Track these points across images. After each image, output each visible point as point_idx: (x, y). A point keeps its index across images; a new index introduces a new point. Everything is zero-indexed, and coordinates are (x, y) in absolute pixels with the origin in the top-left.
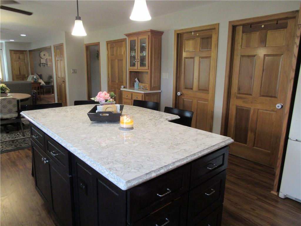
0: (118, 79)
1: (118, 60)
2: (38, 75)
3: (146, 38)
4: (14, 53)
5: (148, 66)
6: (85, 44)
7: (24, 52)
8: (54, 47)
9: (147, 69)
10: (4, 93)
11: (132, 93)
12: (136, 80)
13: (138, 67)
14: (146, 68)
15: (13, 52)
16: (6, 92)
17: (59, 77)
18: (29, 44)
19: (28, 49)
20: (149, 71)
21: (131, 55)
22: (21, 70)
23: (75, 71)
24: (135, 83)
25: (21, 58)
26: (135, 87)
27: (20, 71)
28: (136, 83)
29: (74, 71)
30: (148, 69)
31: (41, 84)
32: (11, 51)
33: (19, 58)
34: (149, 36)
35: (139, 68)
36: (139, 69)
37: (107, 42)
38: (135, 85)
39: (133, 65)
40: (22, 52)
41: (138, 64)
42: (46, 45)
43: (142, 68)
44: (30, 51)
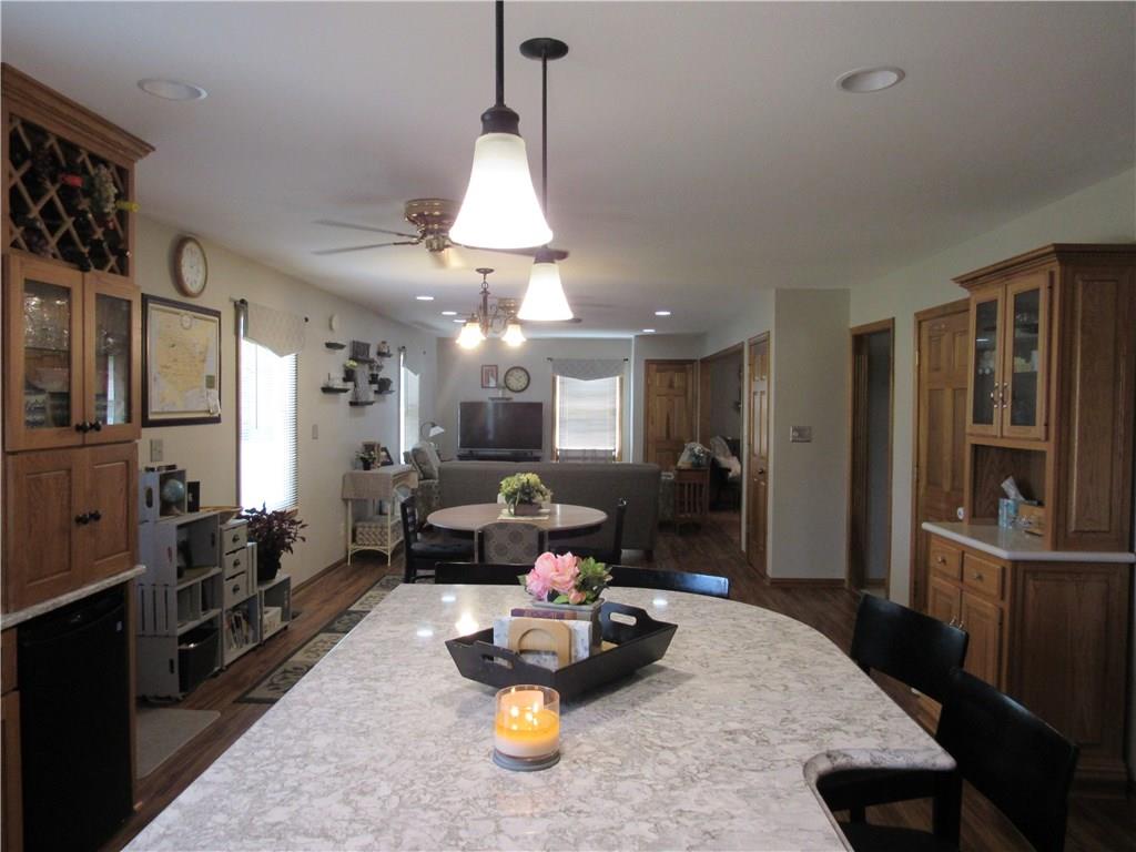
0: (949, 474)
1: (954, 390)
2: (727, 441)
3: (1036, 291)
4: (658, 371)
5: (1047, 425)
6: (852, 330)
7: (688, 366)
8: (751, 346)
9: (1039, 440)
10: (530, 502)
11: (965, 550)
12: (1009, 486)
13: (1002, 430)
14: (1038, 430)
15: (654, 367)
16: (534, 501)
17: (755, 455)
18: (699, 338)
19: (698, 355)
20: (1049, 449)
21: (980, 371)
22: (671, 421)
23: (802, 435)
24: (1001, 500)
25: (676, 385)
26: (1000, 523)
27: (668, 424)
28: (1006, 501)
29: (800, 436)
30: (1047, 439)
31: (730, 474)
32: (649, 363)
33: (671, 386)
34: (1052, 274)
35: (1005, 434)
36: (1009, 438)
37: (917, 315)
38: (1000, 512)
39: (981, 415)
40: (681, 365)
41: (1002, 412)
42: (734, 342)
43: (1020, 431)
44: (705, 361)
